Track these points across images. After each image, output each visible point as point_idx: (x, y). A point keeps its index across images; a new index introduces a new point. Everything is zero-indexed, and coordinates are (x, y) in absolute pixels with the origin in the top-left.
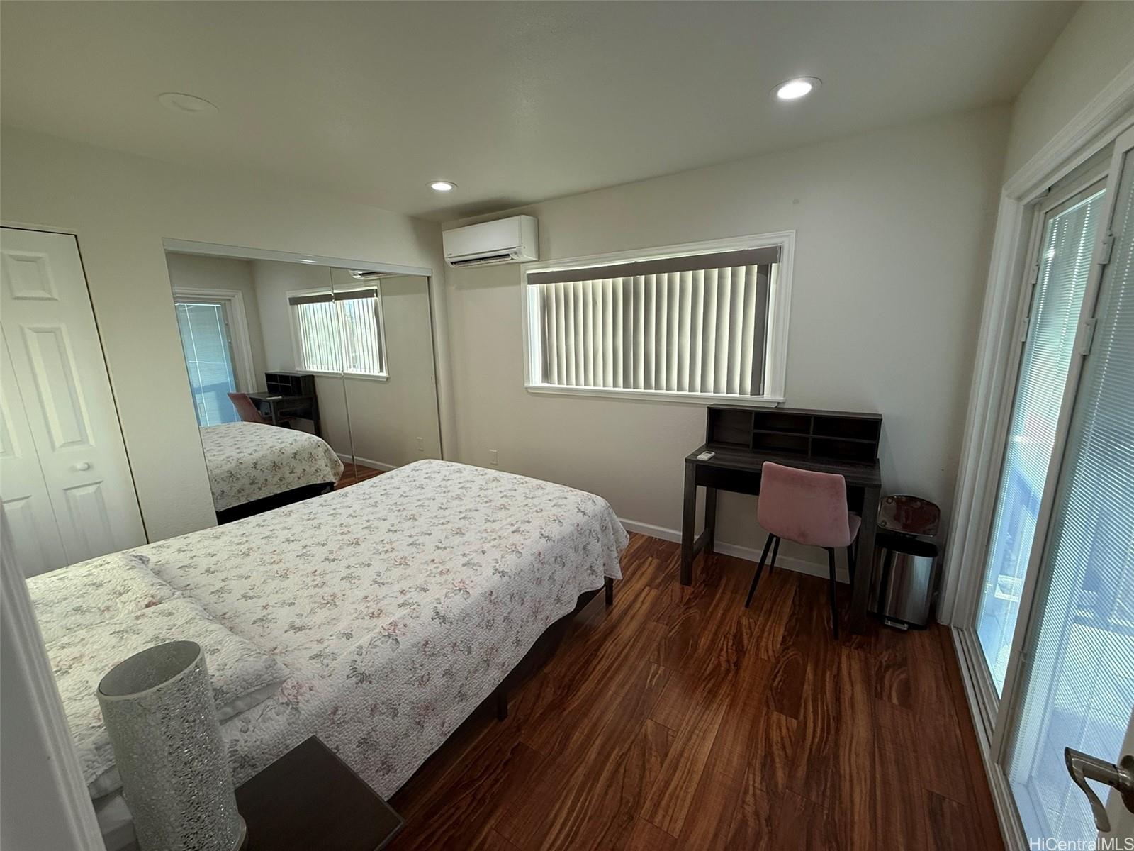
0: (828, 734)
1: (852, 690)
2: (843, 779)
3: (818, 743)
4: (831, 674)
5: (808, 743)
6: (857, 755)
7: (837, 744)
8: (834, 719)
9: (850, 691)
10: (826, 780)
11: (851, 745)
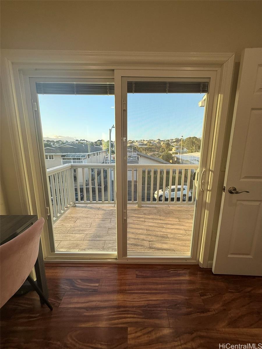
0: (129, 311)
1: (96, 301)
2: (149, 304)
3: (137, 315)
4: (86, 312)
5: (139, 320)
6: (134, 299)
7: (133, 307)
8: (119, 309)
9: (97, 302)
10: (154, 310)
11: (131, 301)
